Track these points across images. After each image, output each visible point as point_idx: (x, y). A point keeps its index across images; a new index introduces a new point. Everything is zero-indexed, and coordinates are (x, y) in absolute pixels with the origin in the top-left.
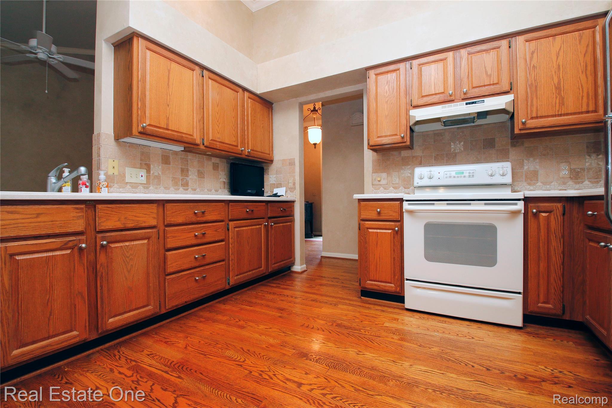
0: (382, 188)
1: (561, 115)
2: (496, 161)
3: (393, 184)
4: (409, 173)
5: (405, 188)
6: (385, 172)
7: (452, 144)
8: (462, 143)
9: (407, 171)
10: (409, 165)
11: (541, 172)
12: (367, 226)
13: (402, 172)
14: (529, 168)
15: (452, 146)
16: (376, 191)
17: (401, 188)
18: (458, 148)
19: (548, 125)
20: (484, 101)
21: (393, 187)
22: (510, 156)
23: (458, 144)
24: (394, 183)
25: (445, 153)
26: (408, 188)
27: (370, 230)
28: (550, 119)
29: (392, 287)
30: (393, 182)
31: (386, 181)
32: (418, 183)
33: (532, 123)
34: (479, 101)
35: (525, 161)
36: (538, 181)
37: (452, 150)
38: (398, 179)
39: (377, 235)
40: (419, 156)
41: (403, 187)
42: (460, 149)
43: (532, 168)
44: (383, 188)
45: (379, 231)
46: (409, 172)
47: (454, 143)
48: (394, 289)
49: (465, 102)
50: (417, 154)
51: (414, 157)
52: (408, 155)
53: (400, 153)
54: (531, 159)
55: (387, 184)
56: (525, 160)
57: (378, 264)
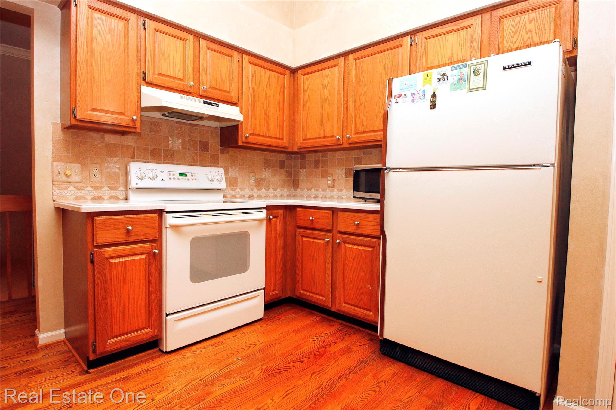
0: (72, 188)
1: (266, 137)
2: (209, 165)
3: (92, 182)
4: (117, 168)
5: (111, 189)
6: (78, 163)
7: (170, 139)
8: (180, 141)
9: (115, 165)
10: (117, 156)
11: (239, 179)
12: (107, 255)
13: (106, 165)
14: (232, 175)
15: (170, 142)
16: (61, 191)
17: (104, 189)
18: (176, 145)
19: (260, 143)
20: (218, 105)
21: (92, 187)
22: (220, 162)
23: (176, 141)
24: (94, 180)
25: (162, 148)
26: (116, 189)
27: (113, 261)
28: (261, 138)
29: (147, 333)
30: (92, 180)
31: (80, 177)
32: (137, 184)
33: (252, 139)
34: (214, 104)
35: (230, 169)
36: (237, 187)
37: (170, 146)
38: (100, 175)
39: (125, 265)
40: (131, 146)
41: (108, 187)
42: (178, 147)
43: (234, 176)
44: (74, 187)
45: (127, 259)
46: (117, 166)
47: (173, 138)
48: (150, 334)
49: (202, 100)
50: (129, 144)
51: (124, 146)
52: (116, 142)
53: (103, 138)
54: (234, 167)
55: (82, 182)
56: (229, 167)
57: (127, 308)
